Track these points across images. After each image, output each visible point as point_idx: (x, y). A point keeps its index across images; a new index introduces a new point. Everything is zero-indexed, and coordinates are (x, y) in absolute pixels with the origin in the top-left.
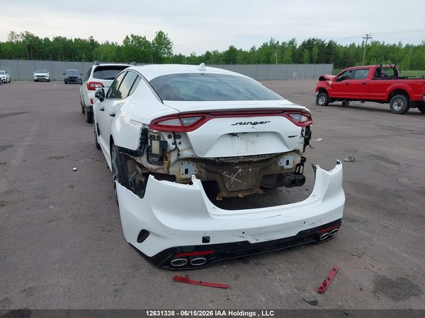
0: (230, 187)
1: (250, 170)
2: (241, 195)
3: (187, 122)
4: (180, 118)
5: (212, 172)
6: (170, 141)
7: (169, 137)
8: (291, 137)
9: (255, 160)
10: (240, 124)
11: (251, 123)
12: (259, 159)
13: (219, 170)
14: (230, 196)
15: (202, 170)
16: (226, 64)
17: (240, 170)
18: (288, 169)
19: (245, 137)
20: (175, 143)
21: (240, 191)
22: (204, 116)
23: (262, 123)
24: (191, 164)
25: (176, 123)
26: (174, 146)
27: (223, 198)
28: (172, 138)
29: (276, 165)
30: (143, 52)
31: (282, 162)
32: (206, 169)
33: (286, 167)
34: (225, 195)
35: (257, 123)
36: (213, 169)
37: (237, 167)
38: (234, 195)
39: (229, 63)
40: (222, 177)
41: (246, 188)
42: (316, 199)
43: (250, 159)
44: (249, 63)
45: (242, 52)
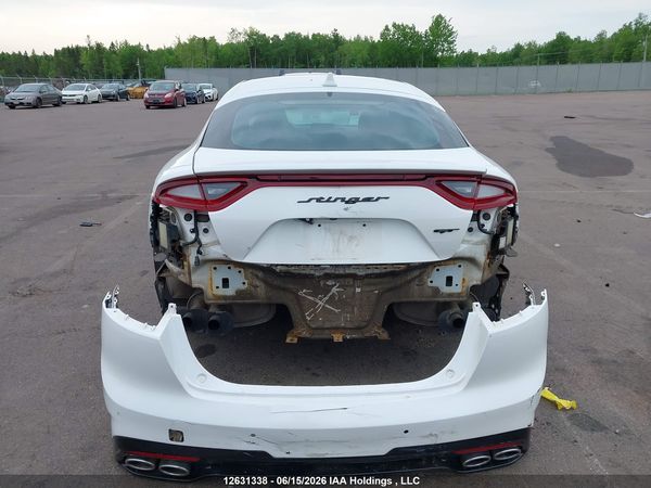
0: (315, 319)
1: (358, 290)
2: (338, 338)
3: (214, 191)
4: (200, 184)
5: (278, 288)
6: (188, 226)
7: (188, 218)
8: (442, 232)
9: (361, 273)
10: (319, 200)
11: (343, 200)
12: (370, 272)
13: (291, 286)
14: (317, 336)
15: (258, 283)
16: (548, 64)
17: (334, 290)
18: (451, 295)
19: (335, 227)
20: (195, 230)
21: (337, 329)
22: (244, 182)
23: (368, 199)
24: (235, 271)
25: (193, 192)
26: (193, 236)
27: (299, 338)
28: (192, 221)
29: (422, 284)
30: (409, 49)
31: (437, 280)
32: (265, 282)
33: (446, 290)
34: (305, 334)
35: (356, 200)
36: (277, 282)
37: (329, 283)
38: (325, 335)
39: (554, 63)
40: (298, 298)
41: (349, 326)
42: (454, 381)
43: (352, 271)
44: (590, 61)
45: (580, 42)
